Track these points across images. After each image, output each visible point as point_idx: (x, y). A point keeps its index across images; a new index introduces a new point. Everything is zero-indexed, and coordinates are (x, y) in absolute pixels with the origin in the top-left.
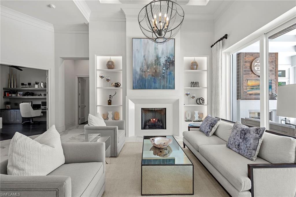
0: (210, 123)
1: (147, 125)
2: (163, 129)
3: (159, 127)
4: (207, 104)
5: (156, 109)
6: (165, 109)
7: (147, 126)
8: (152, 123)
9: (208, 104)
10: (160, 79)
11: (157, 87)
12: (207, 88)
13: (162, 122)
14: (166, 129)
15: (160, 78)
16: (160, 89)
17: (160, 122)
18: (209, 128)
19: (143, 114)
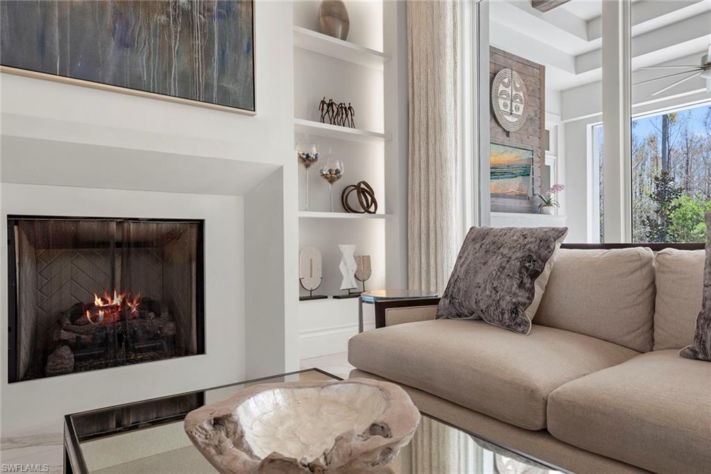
0: (519, 255)
1: (65, 342)
2: (187, 352)
3: (154, 349)
4: (386, 213)
5: (132, 226)
6: (194, 230)
7: (66, 352)
8: (103, 328)
9: (389, 210)
10: (165, 27)
11: (140, 78)
12: (387, 137)
13: (173, 315)
14: (201, 350)
15: (163, 18)
16: (164, 91)
17: (165, 314)
18: (521, 285)
19: (27, 270)
